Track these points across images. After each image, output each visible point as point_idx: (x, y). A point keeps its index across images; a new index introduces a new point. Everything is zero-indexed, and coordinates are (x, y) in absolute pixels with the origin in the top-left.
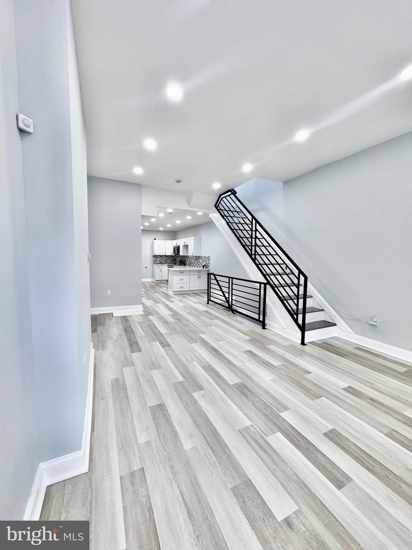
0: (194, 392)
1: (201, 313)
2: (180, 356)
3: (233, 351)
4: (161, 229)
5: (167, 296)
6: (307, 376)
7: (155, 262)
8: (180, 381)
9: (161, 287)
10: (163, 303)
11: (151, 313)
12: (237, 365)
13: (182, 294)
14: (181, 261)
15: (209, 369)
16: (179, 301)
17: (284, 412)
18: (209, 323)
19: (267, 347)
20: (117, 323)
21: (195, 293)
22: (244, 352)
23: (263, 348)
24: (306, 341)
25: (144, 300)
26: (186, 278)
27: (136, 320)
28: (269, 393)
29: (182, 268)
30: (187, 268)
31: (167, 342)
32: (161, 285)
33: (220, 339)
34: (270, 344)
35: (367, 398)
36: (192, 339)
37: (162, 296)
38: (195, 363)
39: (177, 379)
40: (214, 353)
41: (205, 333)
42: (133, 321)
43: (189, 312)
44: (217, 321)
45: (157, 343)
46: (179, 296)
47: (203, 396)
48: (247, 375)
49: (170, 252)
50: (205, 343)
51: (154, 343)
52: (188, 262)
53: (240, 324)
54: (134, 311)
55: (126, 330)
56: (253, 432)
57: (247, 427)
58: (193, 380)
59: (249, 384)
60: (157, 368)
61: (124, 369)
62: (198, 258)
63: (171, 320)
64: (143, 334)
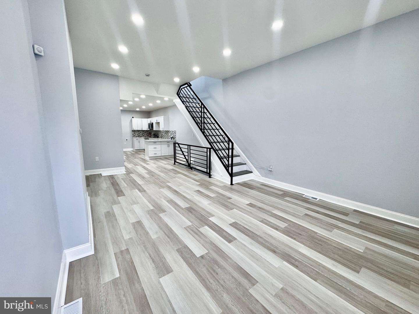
0: (160, 213)
1: (169, 171)
2: (152, 196)
3: (187, 191)
4: (138, 109)
5: (144, 161)
6: (229, 200)
7: (134, 136)
8: (151, 209)
9: (139, 154)
10: (141, 165)
11: (132, 172)
12: (189, 198)
13: (156, 158)
14: (154, 134)
15: (171, 201)
16: (153, 164)
17: (212, 217)
18: (174, 176)
19: (210, 187)
20: (105, 180)
21: (165, 158)
22: (194, 191)
23: (207, 188)
24: (233, 183)
25: (126, 164)
26: (158, 147)
27: (121, 178)
28: (205, 210)
29: (155, 140)
30: (160, 140)
31: (143, 189)
32: (140, 153)
33: (181, 185)
34: (212, 186)
35: (257, 207)
36: (161, 186)
37: (140, 160)
38: (162, 199)
39: (150, 208)
40: (175, 193)
41: (170, 182)
42: (118, 178)
43: (161, 170)
44: (179, 175)
45: (137, 190)
46: (154, 160)
47: (166, 215)
48: (194, 203)
49: (146, 128)
50: (170, 188)
51: (134, 190)
52: (160, 135)
53: (194, 176)
54: (119, 172)
55: (113, 184)
56: (192, 228)
57: (189, 226)
58: (160, 208)
59: (194, 207)
60: (136, 204)
61: (113, 206)
62: (167, 132)
63: (146, 176)
64: (126, 186)
